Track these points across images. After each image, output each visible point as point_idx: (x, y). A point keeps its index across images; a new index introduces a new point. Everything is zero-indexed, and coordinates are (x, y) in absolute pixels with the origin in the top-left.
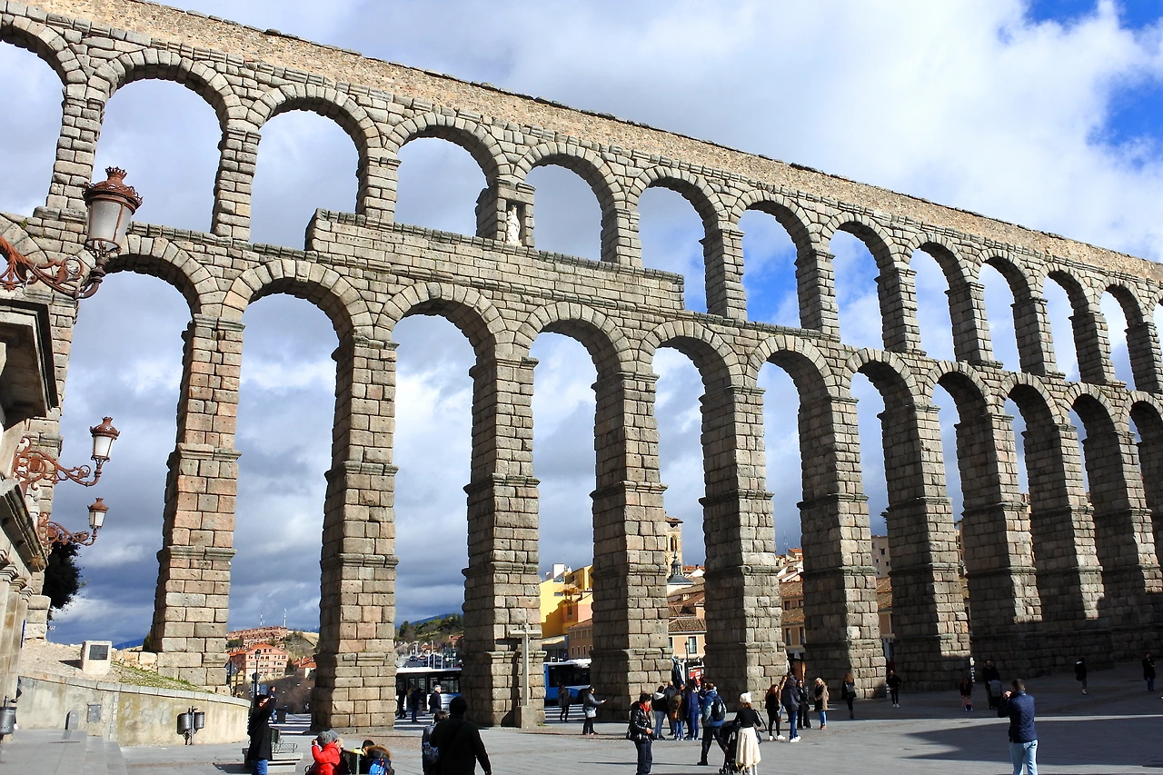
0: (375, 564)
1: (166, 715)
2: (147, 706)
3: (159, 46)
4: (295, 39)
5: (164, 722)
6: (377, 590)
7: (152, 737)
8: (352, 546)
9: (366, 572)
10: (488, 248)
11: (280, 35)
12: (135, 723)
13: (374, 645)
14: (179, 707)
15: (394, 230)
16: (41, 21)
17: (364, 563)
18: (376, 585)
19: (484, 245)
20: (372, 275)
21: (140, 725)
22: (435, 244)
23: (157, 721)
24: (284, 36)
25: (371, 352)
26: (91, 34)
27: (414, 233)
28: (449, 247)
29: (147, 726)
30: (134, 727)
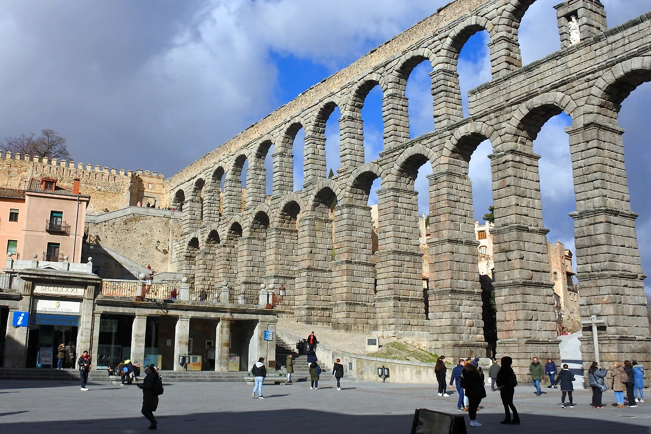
0: (508, 285)
1: (373, 368)
2: (365, 364)
3: (405, 52)
4: (449, 5)
5: (373, 372)
6: (511, 301)
7: (368, 377)
8: (498, 277)
9: (505, 291)
10: (558, 58)
11: (443, 9)
12: (362, 371)
13: (513, 334)
14: (379, 365)
15: (505, 80)
16: (372, 72)
17: (505, 286)
18: (511, 298)
19: (555, 57)
20: (498, 113)
21: (364, 372)
22: (528, 75)
23: (370, 371)
24: (445, 7)
25: (498, 161)
26: (386, 65)
27: (515, 75)
28: (536, 71)
29: (366, 373)
30: (362, 373)
